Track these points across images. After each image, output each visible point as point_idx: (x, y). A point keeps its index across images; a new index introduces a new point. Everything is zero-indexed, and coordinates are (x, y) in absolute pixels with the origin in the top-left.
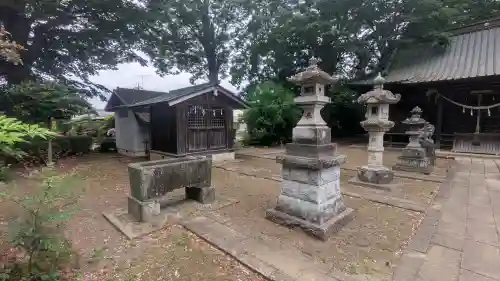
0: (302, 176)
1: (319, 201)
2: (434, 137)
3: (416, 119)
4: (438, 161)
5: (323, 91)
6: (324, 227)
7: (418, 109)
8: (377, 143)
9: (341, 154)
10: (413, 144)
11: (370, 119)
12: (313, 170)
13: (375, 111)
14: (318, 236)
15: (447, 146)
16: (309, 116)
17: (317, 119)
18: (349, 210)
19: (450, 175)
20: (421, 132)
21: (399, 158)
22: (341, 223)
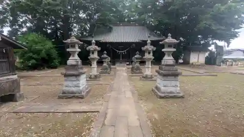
0: (73, 78)
1: (81, 86)
2: (110, 62)
3: (105, 56)
4: (112, 69)
5: (78, 47)
6: (83, 94)
7: (105, 52)
8: (94, 64)
9: (85, 69)
10: (105, 64)
11: (92, 56)
12: (78, 76)
13: (93, 53)
14: (82, 98)
15: (114, 64)
16: (73, 56)
17: (76, 57)
18: (90, 88)
19: (115, 73)
20: (107, 60)
21: (101, 70)
22: (88, 93)
